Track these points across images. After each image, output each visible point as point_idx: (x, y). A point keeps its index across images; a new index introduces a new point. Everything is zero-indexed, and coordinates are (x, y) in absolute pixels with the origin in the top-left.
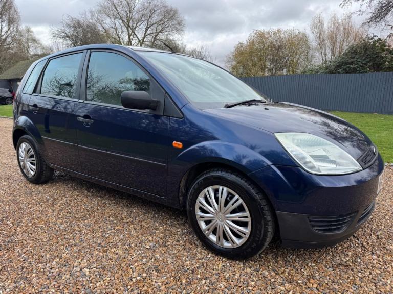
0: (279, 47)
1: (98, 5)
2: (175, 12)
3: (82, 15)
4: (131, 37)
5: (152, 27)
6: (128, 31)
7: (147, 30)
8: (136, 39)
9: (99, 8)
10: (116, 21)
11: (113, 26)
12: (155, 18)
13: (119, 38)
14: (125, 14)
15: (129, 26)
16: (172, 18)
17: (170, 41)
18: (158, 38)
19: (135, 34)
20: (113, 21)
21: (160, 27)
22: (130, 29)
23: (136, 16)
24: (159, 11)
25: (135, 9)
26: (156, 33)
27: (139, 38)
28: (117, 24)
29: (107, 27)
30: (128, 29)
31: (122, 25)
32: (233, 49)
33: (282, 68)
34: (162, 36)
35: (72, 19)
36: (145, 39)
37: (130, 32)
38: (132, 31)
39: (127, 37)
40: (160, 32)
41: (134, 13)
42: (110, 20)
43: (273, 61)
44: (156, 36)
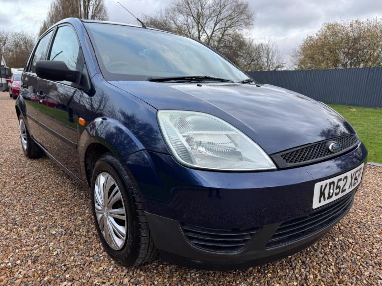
0: (355, 39)
1: (172, 4)
2: (246, 7)
3: (158, 13)
4: (201, 33)
5: (221, 22)
6: (198, 27)
7: (215, 26)
8: (205, 34)
9: (174, 6)
10: (188, 19)
11: (185, 23)
12: (225, 13)
13: (190, 34)
14: (196, 11)
15: (199, 22)
16: (241, 13)
17: (238, 36)
18: (226, 33)
19: (204, 30)
20: (186, 18)
21: (229, 22)
22: (200, 25)
23: (207, 12)
24: (228, 6)
25: (206, 6)
26: (225, 28)
27: (208, 33)
28: (189, 20)
29: (179, 23)
30: (198, 25)
31: (193, 21)
32: (301, 43)
33: (359, 63)
34: (230, 31)
35: (146, 17)
36: (213, 35)
37: (200, 29)
38: (202, 27)
39: (197, 33)
40: (229, 27)
41: (205, 10)
42: (183, 17)
43: (347, 54)
44: (225, 31)
